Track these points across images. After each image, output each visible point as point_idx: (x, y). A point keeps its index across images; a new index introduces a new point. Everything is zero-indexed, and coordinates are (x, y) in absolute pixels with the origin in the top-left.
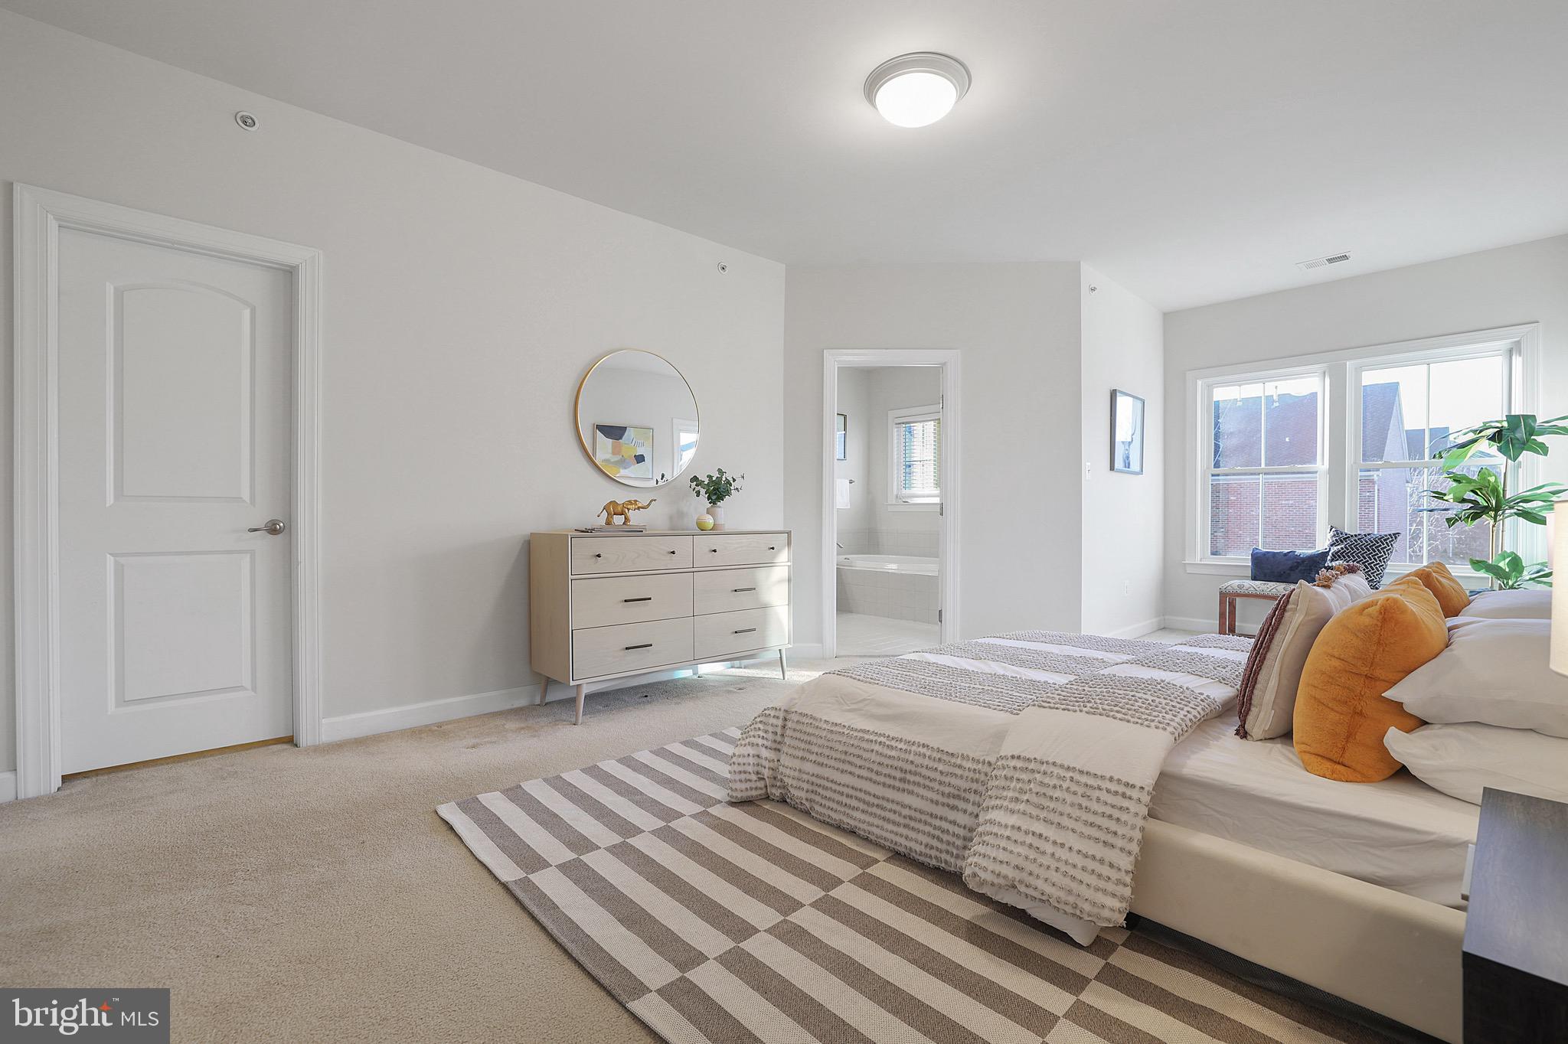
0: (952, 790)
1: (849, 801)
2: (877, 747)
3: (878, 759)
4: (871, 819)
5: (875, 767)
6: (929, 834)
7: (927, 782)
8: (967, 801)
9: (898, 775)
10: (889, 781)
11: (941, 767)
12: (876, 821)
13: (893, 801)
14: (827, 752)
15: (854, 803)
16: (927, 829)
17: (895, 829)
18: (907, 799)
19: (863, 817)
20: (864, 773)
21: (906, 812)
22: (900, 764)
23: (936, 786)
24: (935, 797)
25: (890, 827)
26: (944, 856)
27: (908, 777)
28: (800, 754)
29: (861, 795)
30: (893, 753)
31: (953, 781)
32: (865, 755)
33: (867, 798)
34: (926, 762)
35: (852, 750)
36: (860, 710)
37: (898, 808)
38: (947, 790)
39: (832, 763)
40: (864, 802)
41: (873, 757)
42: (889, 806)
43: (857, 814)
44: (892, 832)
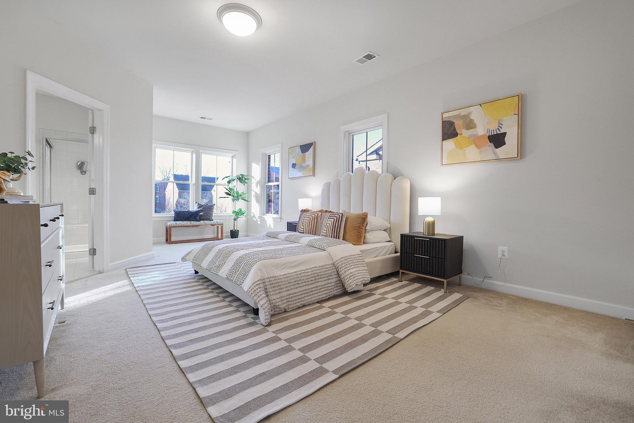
0: (328, 275)
1: (301, 296)
2: (304, 274)
3: (306, 277)
4: (310, 297)
5: (306, 280)
6: (326, 290)
7: (321, 276)
8: (332, 275)
9: (314, 279)
10: (311, 282)
11: (323, 270)
12: (312, 296)
13: (314, 288)
14: (288, 285)
15: (303, 296)
16: (324, 289)
17: (318, 295)
18: (318, 284)
19: (308, 298)
20: (304, 284)
21: (319, 288)
22: (313, 275)
23: (324, 276)
24: (325, 279)
25: (316, 295)
26: (331, 293)
27: (317, 278)
28: (278, 291)
29: (304, 292)
30: (309, 273)
31: (327, 272)
32: (301, 279)
33: (306, 292)
34: (319, 271)
35: (297, 279)
36: (286, 267)
37: (316, 289)
38: (327, 275)
39: (292, 287)
40: (306, 293)
41: (304, 278)
42: (313, 290)
43: (306, 298)
44: (317, 296)
